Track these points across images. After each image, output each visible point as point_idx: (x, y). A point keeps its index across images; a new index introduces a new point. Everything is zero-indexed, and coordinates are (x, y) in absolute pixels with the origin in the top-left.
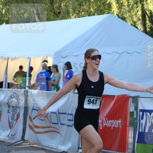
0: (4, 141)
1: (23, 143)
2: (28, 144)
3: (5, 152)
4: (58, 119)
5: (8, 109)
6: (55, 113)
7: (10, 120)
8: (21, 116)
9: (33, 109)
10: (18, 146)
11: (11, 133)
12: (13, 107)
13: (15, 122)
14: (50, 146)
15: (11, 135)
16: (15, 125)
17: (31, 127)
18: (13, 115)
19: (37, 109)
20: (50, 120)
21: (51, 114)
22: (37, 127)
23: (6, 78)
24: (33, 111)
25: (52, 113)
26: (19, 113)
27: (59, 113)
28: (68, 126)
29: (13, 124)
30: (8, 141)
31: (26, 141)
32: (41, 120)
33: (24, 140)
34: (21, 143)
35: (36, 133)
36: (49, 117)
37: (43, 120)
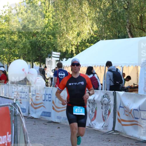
0: (100, 131)
1: (114, 132)
2: (118, 133)
3: (99, 139)
4: (140, 114)
5: (102, 106)
6: (137, 110)
7: (104, 115)
8: (112, 111)
9: (120, 107)
10: (109, 135)
11: (105, 125)
12: (105, 104)
13: (107, 116)
15: (105, 126)
16: (107, 118)
17: (119, 121)
18: (106, 111)
19: (123, 106)
20: (133, 115)
21: (134, 111)
24: (120, 108)
26: (110, 109)
27: (140, 110)
29: (105, 118)
30: (103, 131)
31: (116, 131)
32: (126, 115)
33: (115, 131)
34: (112, 133)
35: (123, 125)
36: (132, 113)
37: (128, 115)
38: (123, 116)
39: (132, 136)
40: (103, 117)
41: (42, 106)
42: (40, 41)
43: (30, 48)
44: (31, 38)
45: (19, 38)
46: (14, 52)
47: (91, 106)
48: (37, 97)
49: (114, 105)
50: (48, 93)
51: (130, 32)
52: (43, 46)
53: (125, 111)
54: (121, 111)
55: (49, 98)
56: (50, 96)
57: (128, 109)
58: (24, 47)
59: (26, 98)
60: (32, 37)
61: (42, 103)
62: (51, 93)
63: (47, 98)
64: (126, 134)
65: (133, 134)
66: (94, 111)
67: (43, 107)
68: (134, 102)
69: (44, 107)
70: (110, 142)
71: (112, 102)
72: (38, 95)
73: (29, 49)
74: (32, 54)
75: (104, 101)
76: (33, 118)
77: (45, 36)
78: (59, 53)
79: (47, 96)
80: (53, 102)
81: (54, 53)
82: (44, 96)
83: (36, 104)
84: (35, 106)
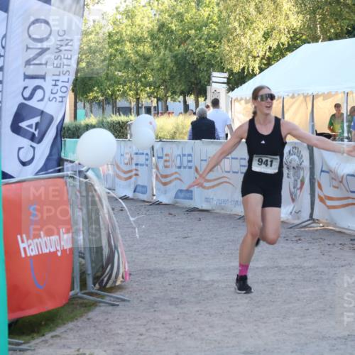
1: (312, 223)
2: (321, 225)
5: (287, 171)
6: (353, 175)
8: (307, 181)
9: (322, 171)
10: (303, 229)
11: (295, 209)
12: (294, 168)
13: (299, 191)
14: (350, 228)
15: (295, 212)
16: (299, 196)
17: (321, 200)
18: (296, 180)
19: (327, 170)
20: (347, 186)
21: (348, 177)
22: (330, 199)
23: (313, 126)
24: (322, 173)
25: (348, 175)
26: (303, 177)
30: (291, 222)
31: (316, 221)
32: (334, 187)
33: (314, 220)
34: (309, 224)
35: (330, 207)
36: (344, 181)
37: (337, 188)
38: (328, 190)
39: (347, 227)
40: (291, 194)
41: (176, 179)
42: (192, 52)
43: (175, 68)
44: (177, 47)
45: (154, 49)
46: (145, 77)
48: (166, 161)
49: (310, 168)
50: (186, 152)
52: (199, 63)
53: (333, 178)
54: (323, 179)
55: (189, 161)
56: (190, 158)
57: (336, 174)
58: (163, 67)
59: (147, 165)
60: (179, 46)
61: (176, 173)
62: (191, 152)
63: (185, 163)
64: (335, 225)
65: (349, 225)
67: (178, 181)
69: (180, 180)
70: (299, 242)
71: (306, 163)
72: (167, 158)
73: (171, 71)
74: (179, 81)
75: (290, 163)
76: (160, 204)
78: (226, 75)
79: (185, 159)
80: (197, 170)
81: (215, 74)
82: (179, 158)
83: (166, 176)
84: (163, 180)
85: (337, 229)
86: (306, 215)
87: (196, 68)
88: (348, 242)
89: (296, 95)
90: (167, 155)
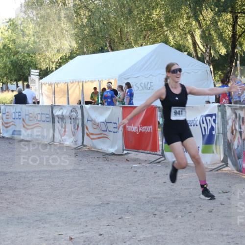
1: (83, 147)
2: (88, 148)
4: (107, 127)
5: (70, 121)
6: (103, 123)
7: (73, 130)
8: (80, 125)
9: (88, 120)
10: (78, 150)
12: (73, 119)
13: (76, 130)
14: (102, 149)
16: (76, 133)
17: (88, 135)
18: (74, 125)
19: (91, 120)
20: (100, 128)
22: (92, 134)
23: (83, 97)
25: (101, 122)
26: (78, 123)
27: (107, 123)
28: (114, 132)
30: (72, 146)
32: (94, 128)
33: (84, 145)
35: (92, 139)
36: (99, 125)
37: (96, 129)
40: (72, 132)
41: (12, 124)
42: (21, 60)
43: (11, 67)
44: (12, 57)
47: (60, 122)
48: (7, 115)
49: (82, 119)
50: (18, 111)
51: (110, 46)
52: (24, 65)
53: (93, 124)
54: (89, 124)
56: (20, 114)
57: (95, 121)
58: (5, 67)
60: (14, 56)
61: (12, 121)
62: (20, 111)
63: (17, 117)
64: (95, 148)
65: (102, 147)
66: (64, 127)
67: (13, 126)
68: (101, 114)
69: (15, 125)
70: (77, 156)
71: (80, 116)
72: (8, 114)
73: (10, 69)
74: (14, 73)
75: (72, 116)
76: (4, 138)
77: (26, 55)
78: (38, 71)
80: (23, 120)
81: (32, 70)
83: (7, 123)
84: (6, 125)
85: (96, 150)
86: (80, 143)
87: (23, 67)
88: (101, 156)
89: (74, 82)
90: (7, 112)
